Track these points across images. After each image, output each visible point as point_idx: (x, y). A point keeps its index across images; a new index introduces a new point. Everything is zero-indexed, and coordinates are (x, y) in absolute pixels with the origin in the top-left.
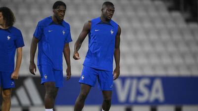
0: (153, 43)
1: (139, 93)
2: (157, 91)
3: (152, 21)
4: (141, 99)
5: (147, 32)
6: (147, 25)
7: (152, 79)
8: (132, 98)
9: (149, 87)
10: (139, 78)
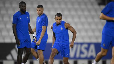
0: (89, 24)
1: (81, 52)
2: (92, 51)
3: (89, 11)
4: (83, 56)
5: (86, 18)
6: (86, 13)
7: (89, 44)
8: (78, 56)
9: (88, 49)
10: (82, 44)
